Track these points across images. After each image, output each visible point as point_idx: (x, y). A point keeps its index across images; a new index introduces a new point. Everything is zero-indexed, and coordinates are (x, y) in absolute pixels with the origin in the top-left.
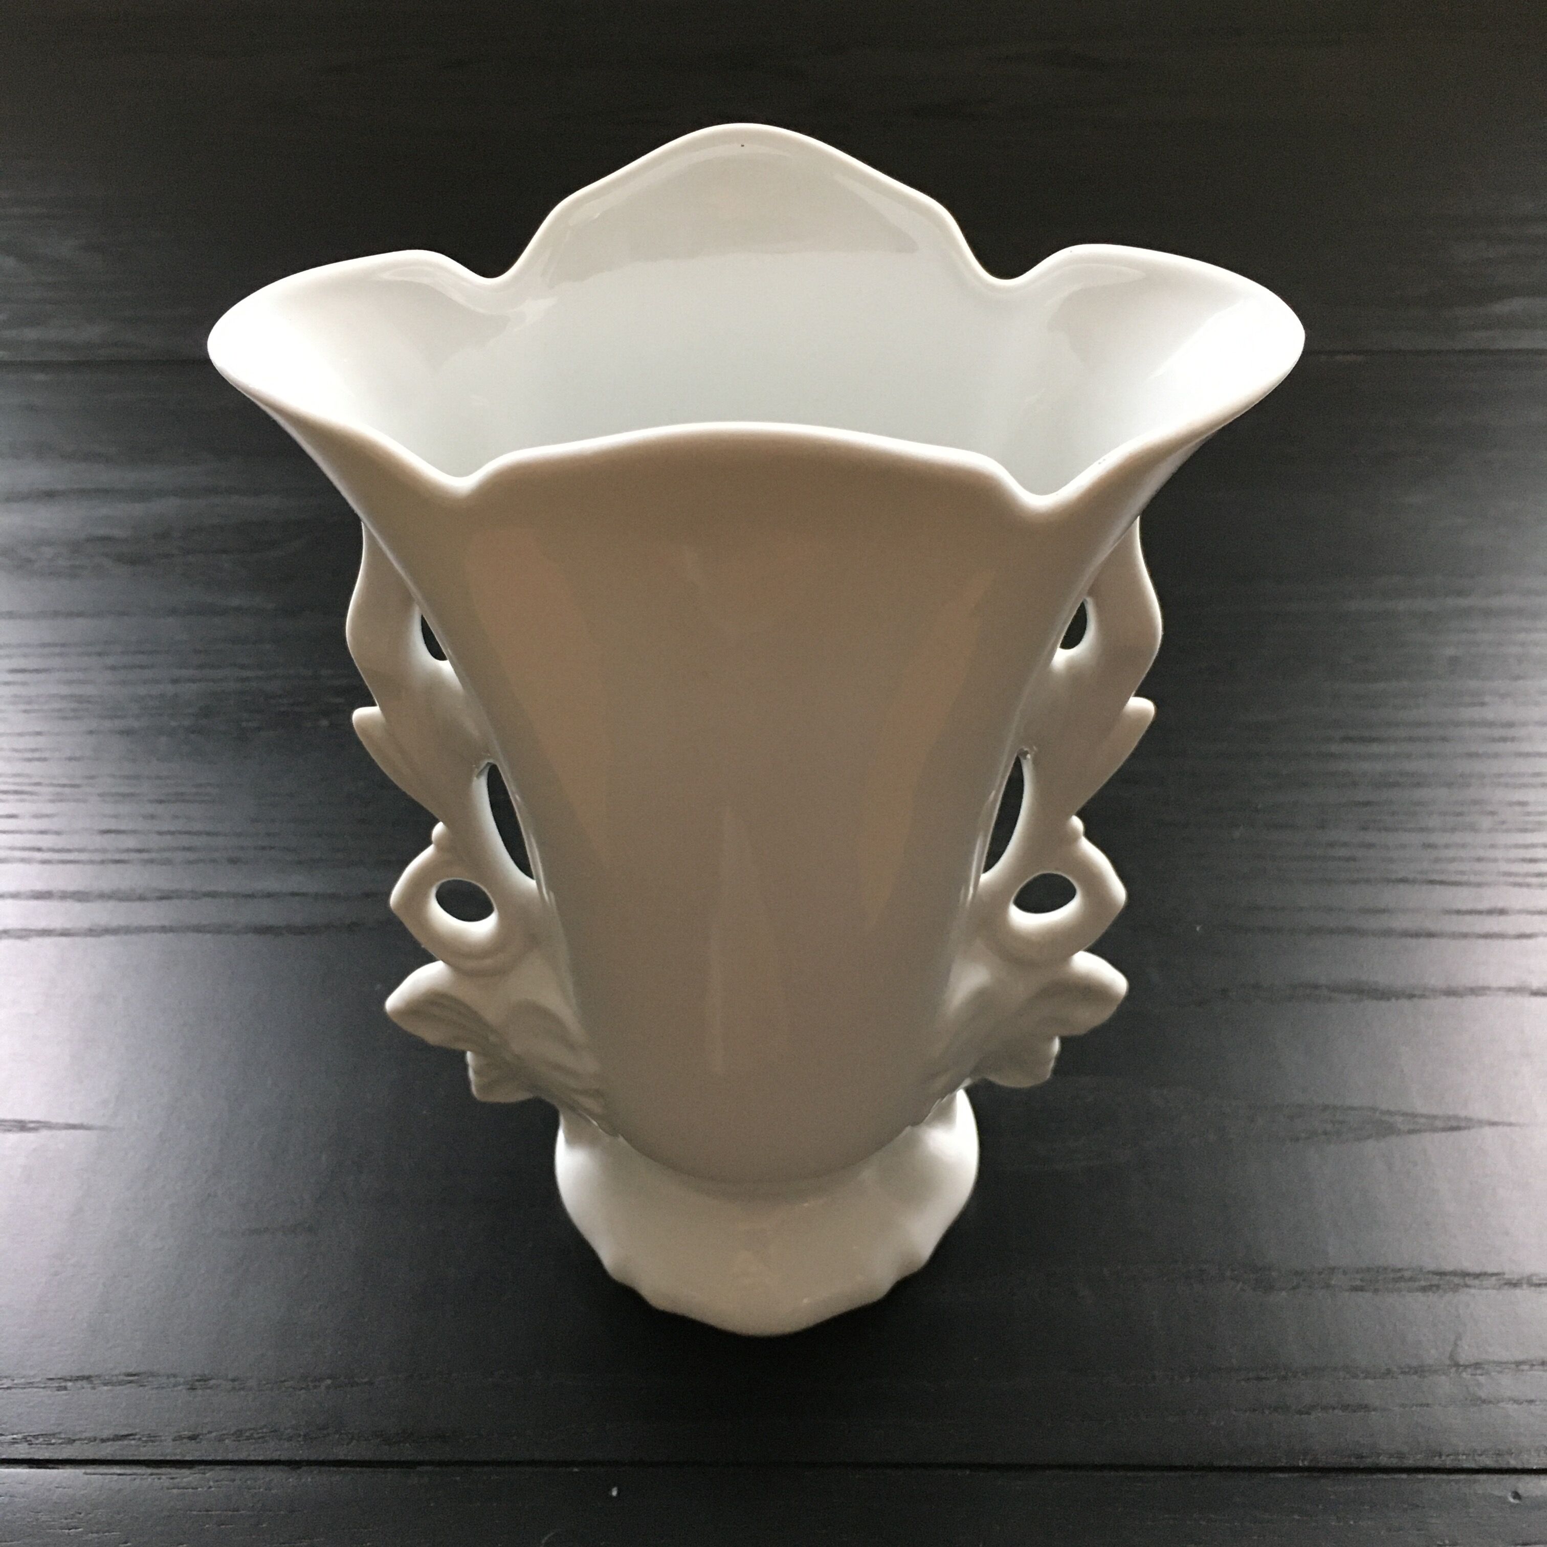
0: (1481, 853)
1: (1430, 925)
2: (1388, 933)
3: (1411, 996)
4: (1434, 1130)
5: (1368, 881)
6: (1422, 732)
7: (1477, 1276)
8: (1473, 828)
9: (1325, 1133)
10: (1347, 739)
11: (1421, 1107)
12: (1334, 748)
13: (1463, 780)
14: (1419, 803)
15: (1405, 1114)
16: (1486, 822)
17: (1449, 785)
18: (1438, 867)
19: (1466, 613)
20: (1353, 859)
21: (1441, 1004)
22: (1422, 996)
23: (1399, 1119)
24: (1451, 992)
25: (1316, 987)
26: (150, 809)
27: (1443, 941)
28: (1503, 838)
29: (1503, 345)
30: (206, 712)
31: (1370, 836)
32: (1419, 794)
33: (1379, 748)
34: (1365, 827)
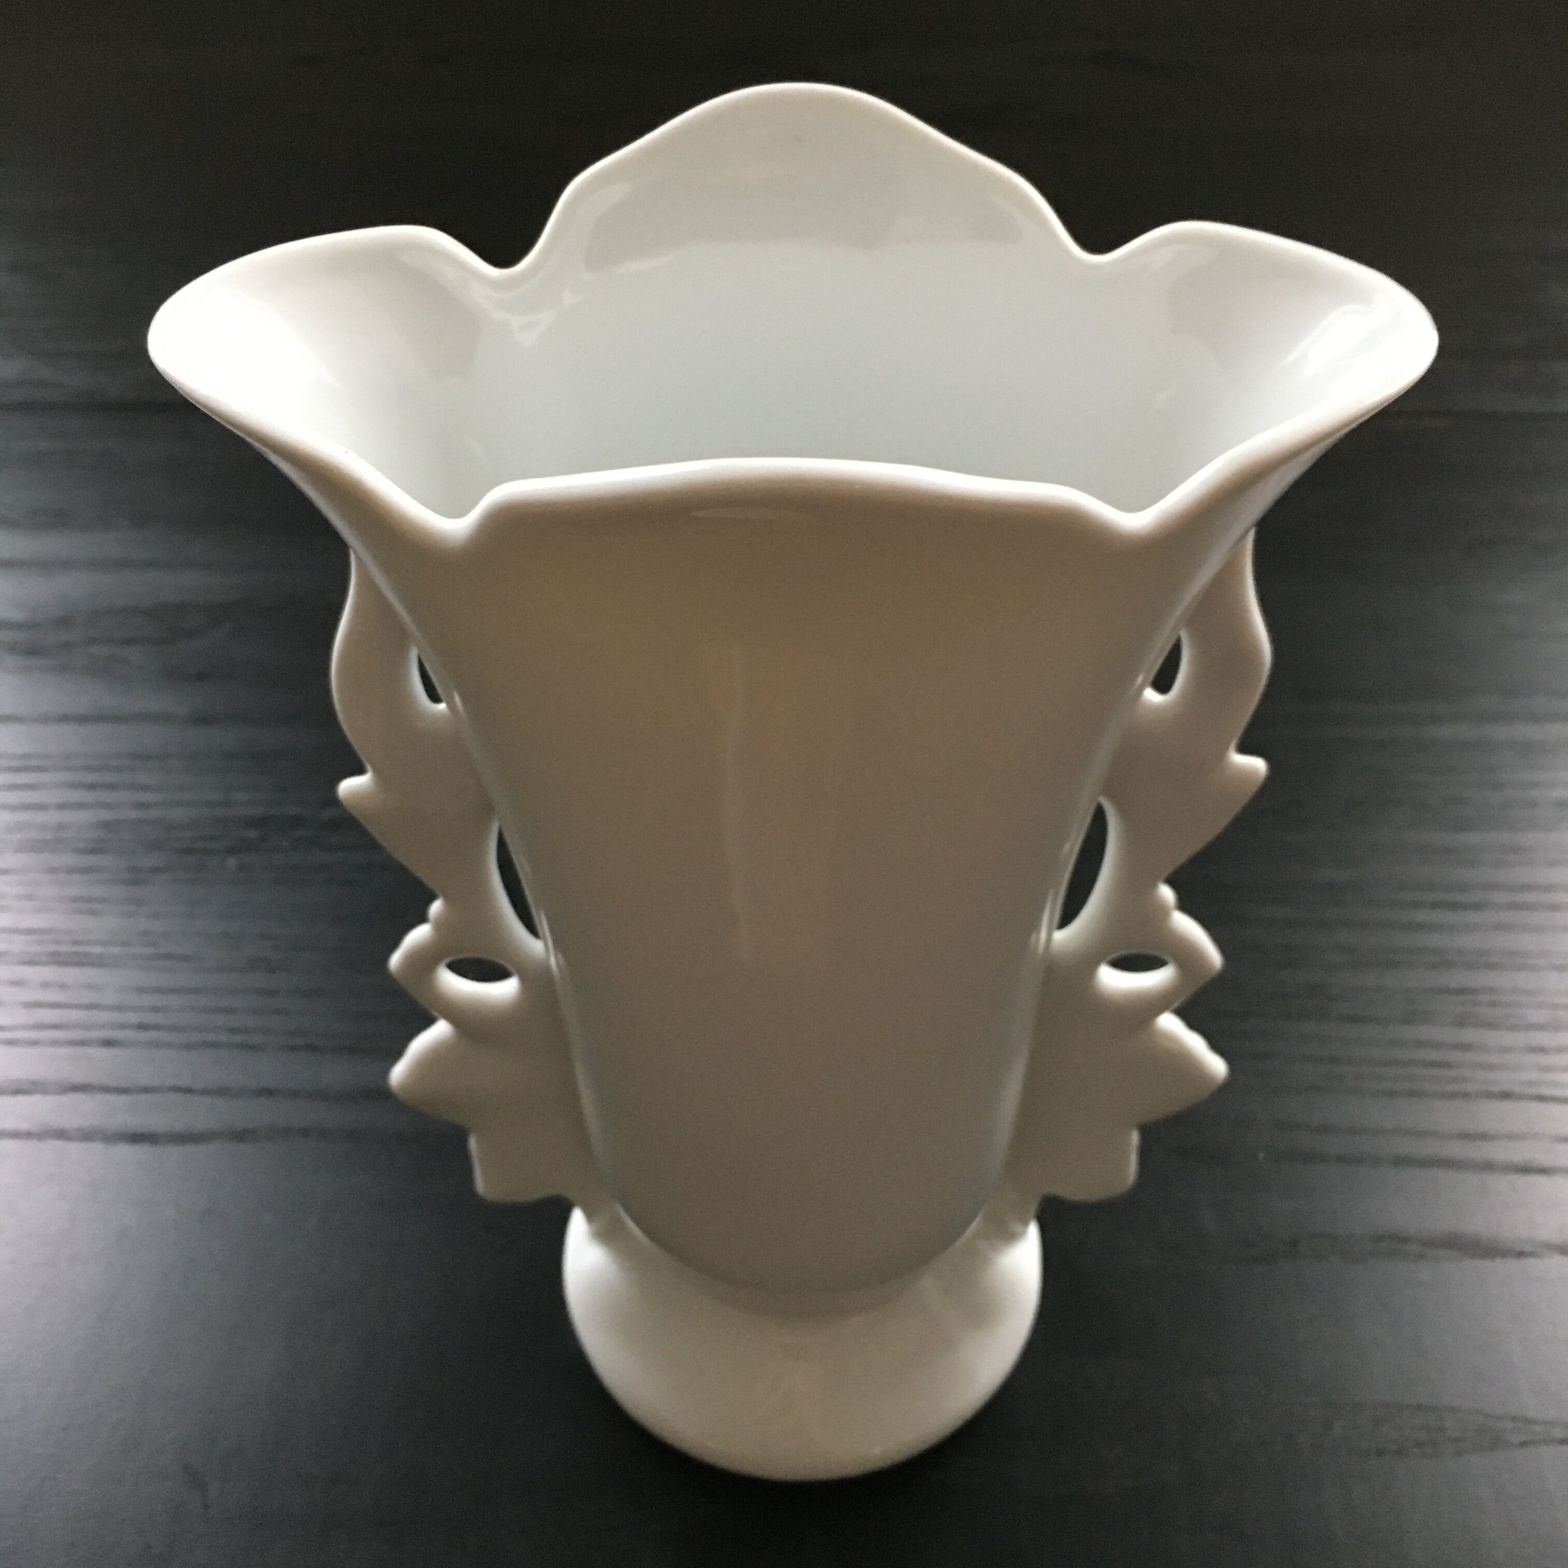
2: (1489, 1166)
3: (1521, 1254)
5: (1466, 1096)
6: (1530, 897)
9: (1418, 1444)
10: (1435, 905)
11: (1534, 1408)
12: (1422, 916)
14: (1528, 992)
15: (1514, 1419)
17: (1559, 968)
18: (1549, 1076)
20: (1447, 1065)
22: (1532, 1254)
23: (1510, 1425)
25: (1405, 1240)
26: (19, 972)
27: (1556, 1181)
30: (95, 848)
31: (1468, 1035)
32: (1523, 979)
33: (1473, 917)
34: (1461, 1023)
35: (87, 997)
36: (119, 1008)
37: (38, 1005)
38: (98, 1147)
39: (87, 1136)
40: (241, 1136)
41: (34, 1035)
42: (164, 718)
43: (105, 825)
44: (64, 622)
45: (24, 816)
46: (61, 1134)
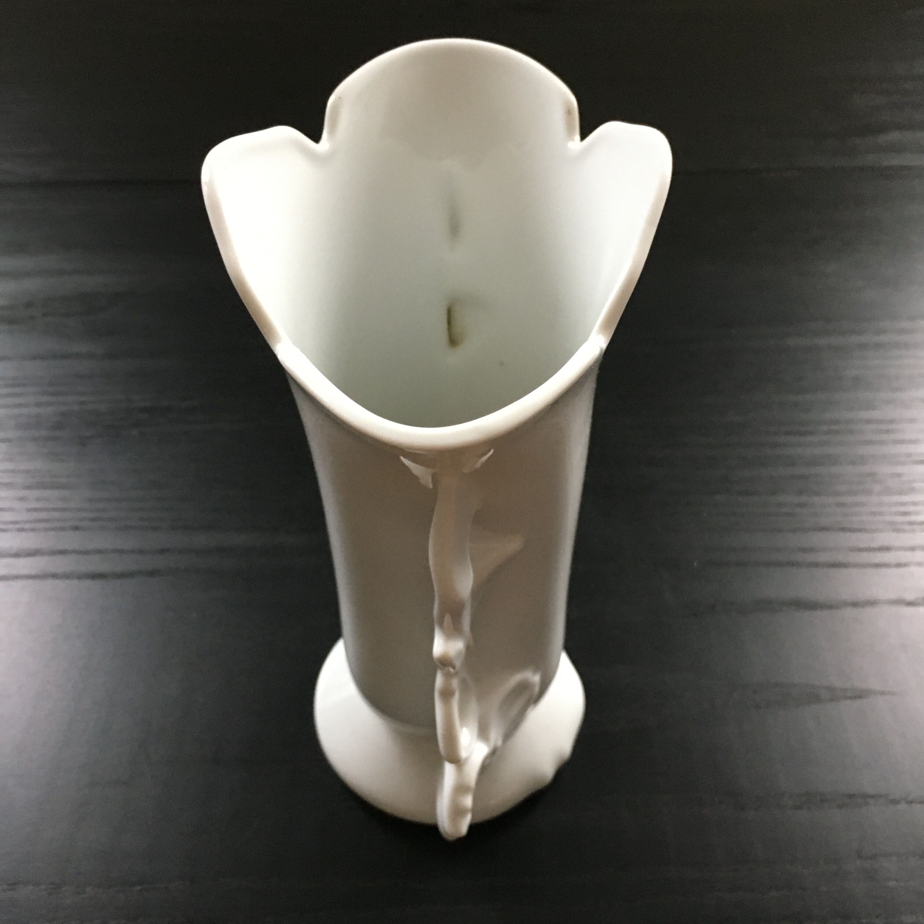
0: (875, 509)
1: (840, 558)
2: (815, 565)
3: (830, 607)
4: (846, 698)
5: (802, 529)
6: (836, 427)
7: (873, 797)
8: (869, 492)
9: (777, 703)
10: (788, 433)
11: (837, 683)
12: (780, 439)
13: (862, 460)
14: (836, 476)
15: (827, 688)
16: (877, 488)
17: (853, 463)
18: (846, 518)
19: (863, 346)
20: (793, 514)
21: (849, 612)
22: (838, 607)
23: (823, 691)
24: (855, 604)
25: (772, 602)
26: (23, 493)
27: (850, 570)
28: (886, 499)
29: (886, 163)
30: (58, 426)
31: (804, 499)
32: (834, 470)
33: (809, 438)
34: (800, 493)
35: (60, 505)
36: (80, 510)
37: (36, 510)
38: (75, 582)
39: (66, 576)
40: (152, 573)
41: (33, 525)
42: (91, 356)
43: (63, 414)
44: (29, 305)
45: (16, 411)
46: (54, 576)
